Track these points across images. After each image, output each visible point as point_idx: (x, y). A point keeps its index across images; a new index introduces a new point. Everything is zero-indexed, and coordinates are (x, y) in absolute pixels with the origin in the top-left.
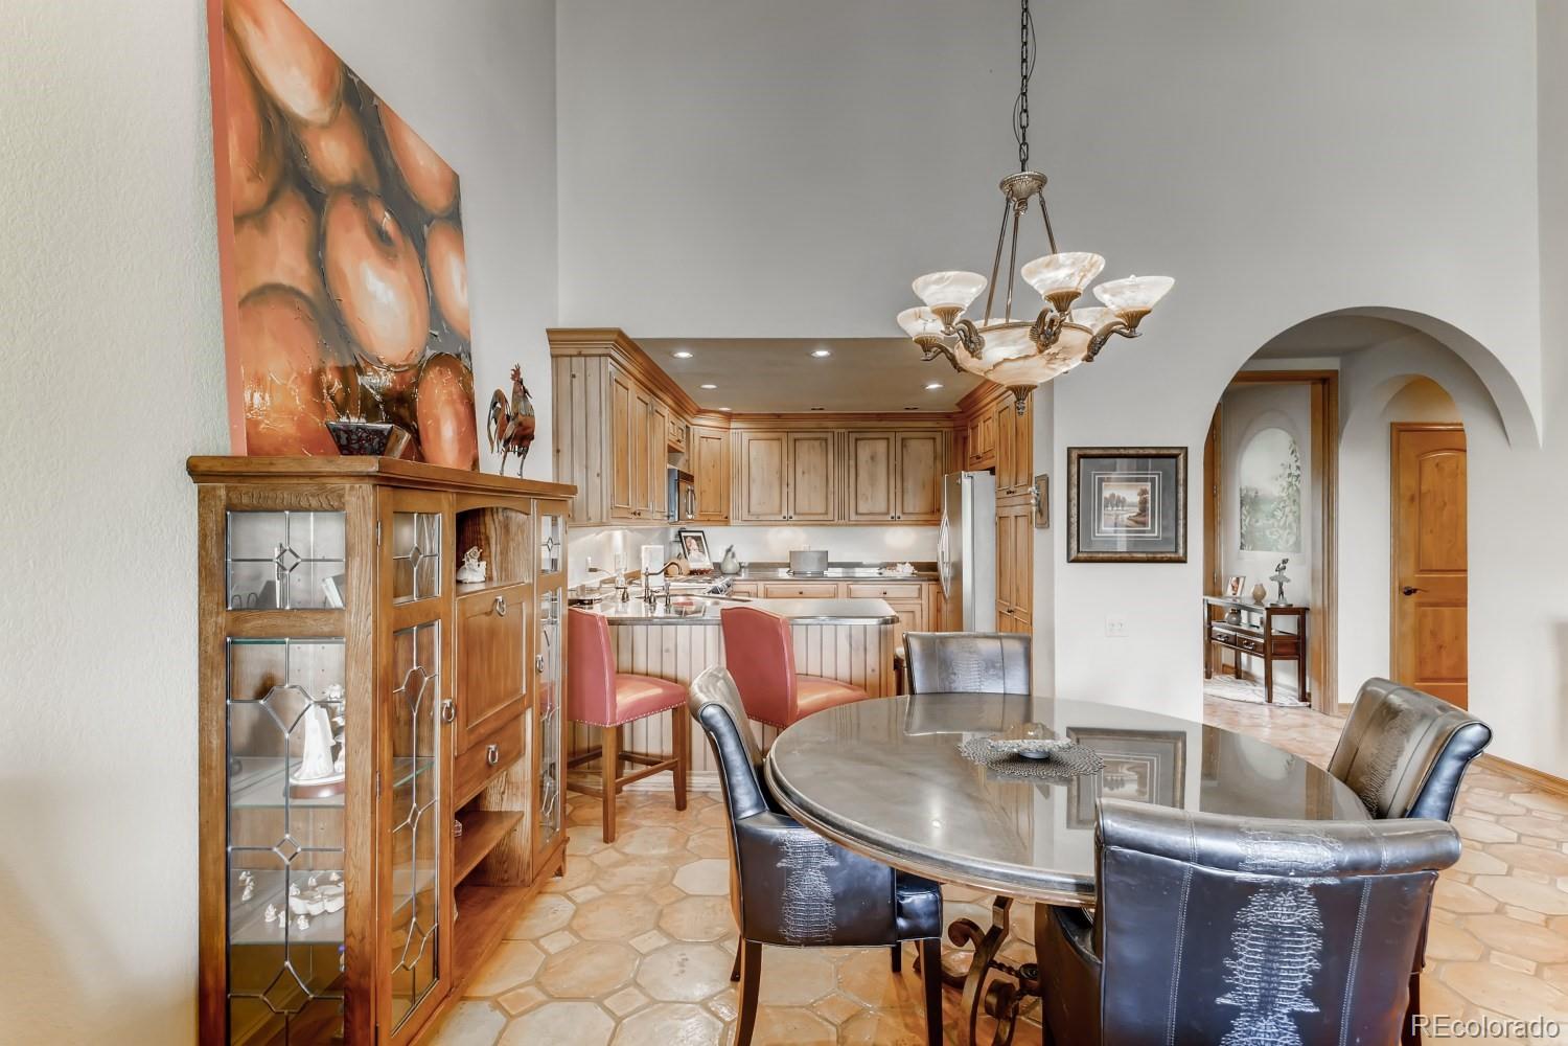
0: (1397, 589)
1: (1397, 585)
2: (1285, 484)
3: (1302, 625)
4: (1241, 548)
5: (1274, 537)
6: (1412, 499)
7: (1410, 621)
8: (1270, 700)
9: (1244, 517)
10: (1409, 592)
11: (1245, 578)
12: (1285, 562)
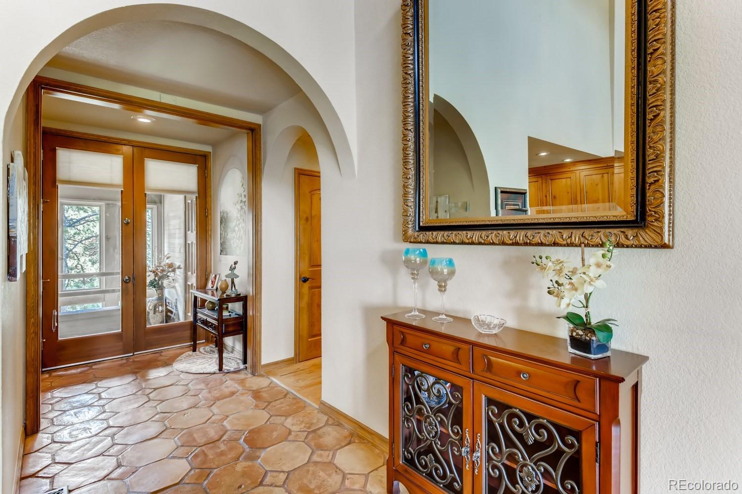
0: (298, 279)
1: (298, 277)
2: (239, 208)
3: (245, 308)
4: (221, 254)
5: (235, 245)
6: (307, 219)
7: (306, 299)
8: (221, 369)
9: (222, 232)
10: (305, 280)
11: (220, 275)
12: (236, 263)
